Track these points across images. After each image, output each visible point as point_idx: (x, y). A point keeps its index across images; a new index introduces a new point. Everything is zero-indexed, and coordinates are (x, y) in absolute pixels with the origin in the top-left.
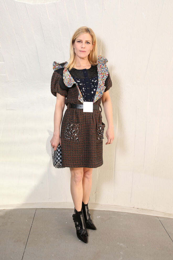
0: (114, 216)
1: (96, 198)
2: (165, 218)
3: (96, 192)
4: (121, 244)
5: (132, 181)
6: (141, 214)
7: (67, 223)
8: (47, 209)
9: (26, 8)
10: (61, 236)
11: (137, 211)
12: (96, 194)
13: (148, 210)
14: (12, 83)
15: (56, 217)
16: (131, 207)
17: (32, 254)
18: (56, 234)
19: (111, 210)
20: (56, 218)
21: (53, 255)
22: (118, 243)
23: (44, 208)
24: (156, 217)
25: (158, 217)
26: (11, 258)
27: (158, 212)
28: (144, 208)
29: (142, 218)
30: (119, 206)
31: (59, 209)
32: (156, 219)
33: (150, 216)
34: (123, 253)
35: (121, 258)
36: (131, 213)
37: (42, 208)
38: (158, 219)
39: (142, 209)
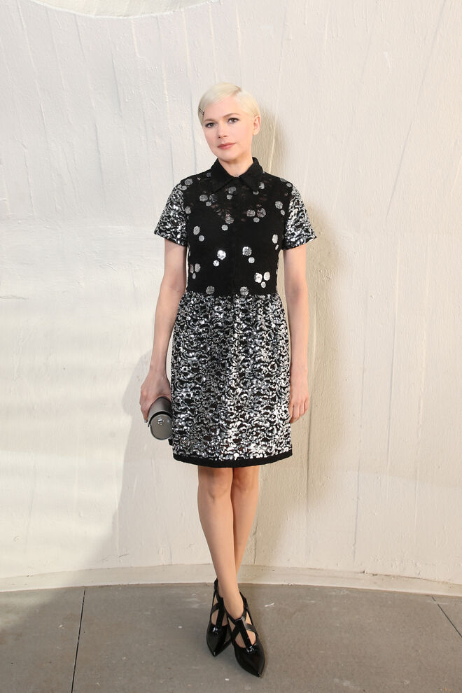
0: (313, 601)
1: (255, 549)
2: (452, 597)
3: (255, 533)
4: (346, 683)
5: (358, 498)
6: (385, 591)
7: (180, 627)
8: (116, 587)
9: (77, 26)
10: (170, 668)
11: (375, 583)
12: (256, 539)
13: (402, 577)
14: (20, 221)
15: (146, 611)
16: (358, 573)
18: (154, 664)
19: (302, 584)
20: (149, 613)
22: (337, 680)
24: (428, 595)
25: (433, 597)
27: (431, 581)
28: (392, 574)
29: (390, 602)
30: (323, 570)
32: (429, 601)
33: (411, 594)
36: (357, 590)
38: (435, 603)
39: (386, 575)
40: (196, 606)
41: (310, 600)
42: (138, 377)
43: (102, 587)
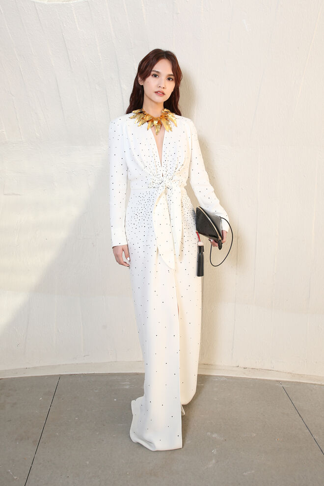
2: (293, 382)
4: (215, 435)
5: (235, 320)
6: (250, 378)
7: (115, 400)
8: (80, 375)
9: (37, 10)
10: (104, 425)
11: (244, 373)
13: (263, 369)
14: (14, 145)
15: (96, 390)
16: (233, 367)
17: (48, 462)
18: (95, 422)
21: (88, 463)
22: (209, 433)
23: (74, 373)
24: (277, 381)
25: (280, 382)
26: (8, 472)
27: (281, 372)
28: (256, 368)
29: (252, 385)
30: (212, 365)
31: (102, 375)
33: (266, 380)
34: (217, 451)
35: (214, 461)
36: (232, 378)
37: (72, 373)
38: (281, 386)
39: (252, 369)
40: (127, 387)
41: (201, 384)
42: (93, 244)
43: (71, 375)
